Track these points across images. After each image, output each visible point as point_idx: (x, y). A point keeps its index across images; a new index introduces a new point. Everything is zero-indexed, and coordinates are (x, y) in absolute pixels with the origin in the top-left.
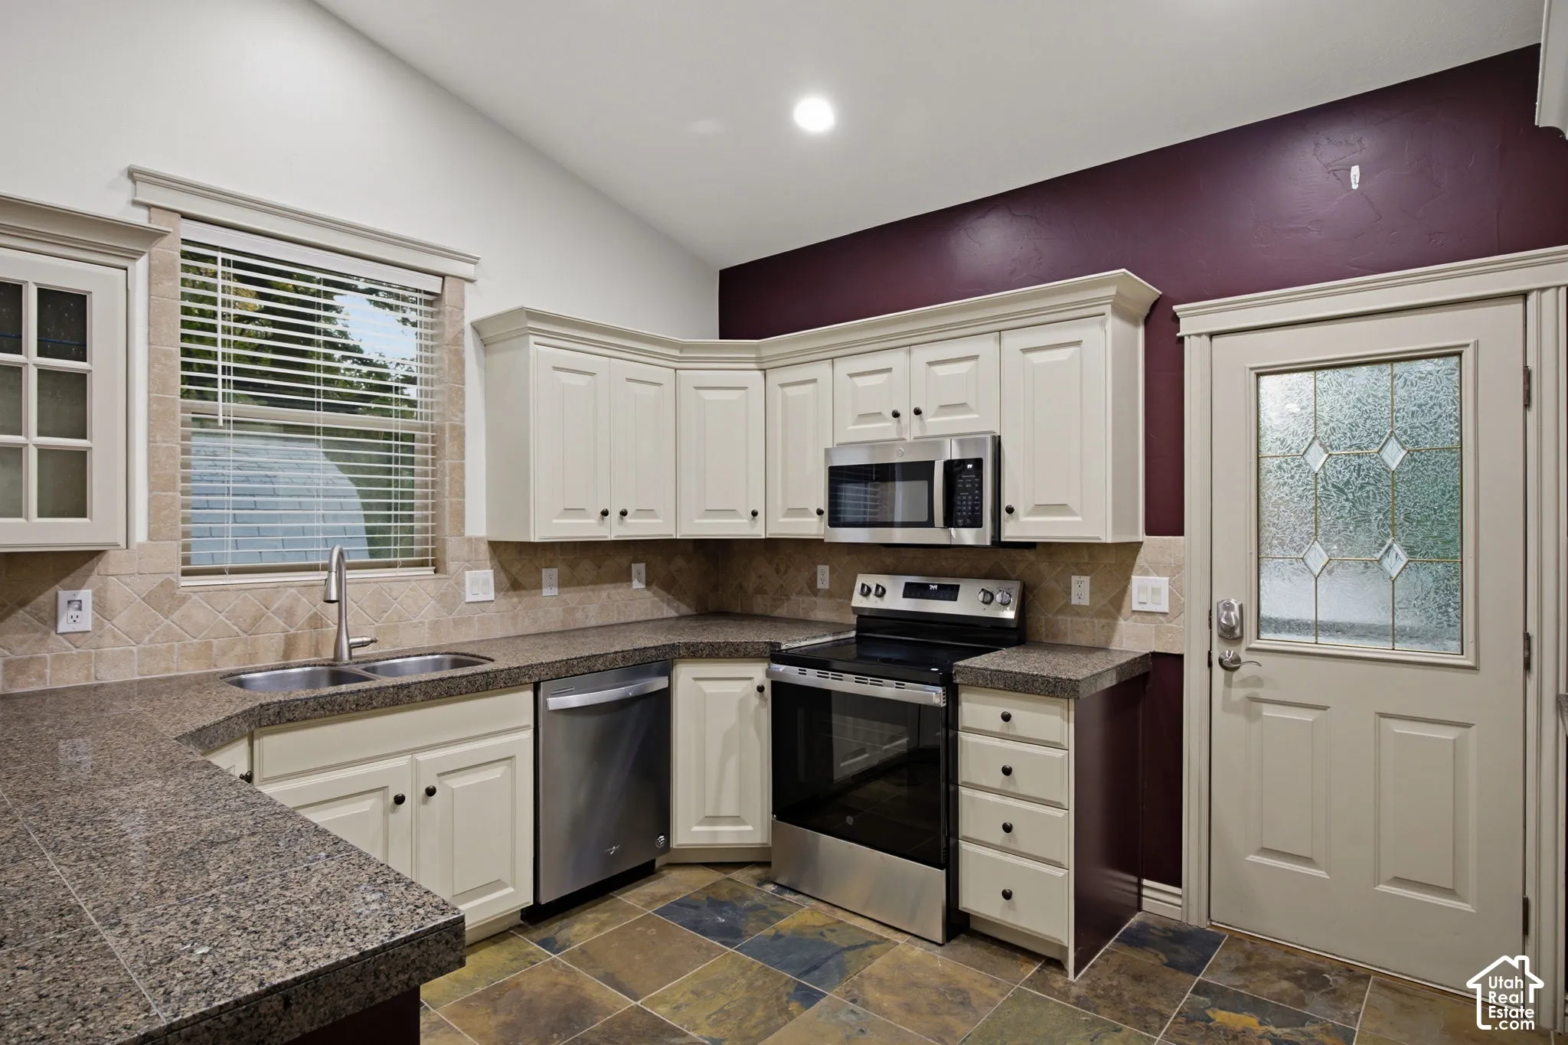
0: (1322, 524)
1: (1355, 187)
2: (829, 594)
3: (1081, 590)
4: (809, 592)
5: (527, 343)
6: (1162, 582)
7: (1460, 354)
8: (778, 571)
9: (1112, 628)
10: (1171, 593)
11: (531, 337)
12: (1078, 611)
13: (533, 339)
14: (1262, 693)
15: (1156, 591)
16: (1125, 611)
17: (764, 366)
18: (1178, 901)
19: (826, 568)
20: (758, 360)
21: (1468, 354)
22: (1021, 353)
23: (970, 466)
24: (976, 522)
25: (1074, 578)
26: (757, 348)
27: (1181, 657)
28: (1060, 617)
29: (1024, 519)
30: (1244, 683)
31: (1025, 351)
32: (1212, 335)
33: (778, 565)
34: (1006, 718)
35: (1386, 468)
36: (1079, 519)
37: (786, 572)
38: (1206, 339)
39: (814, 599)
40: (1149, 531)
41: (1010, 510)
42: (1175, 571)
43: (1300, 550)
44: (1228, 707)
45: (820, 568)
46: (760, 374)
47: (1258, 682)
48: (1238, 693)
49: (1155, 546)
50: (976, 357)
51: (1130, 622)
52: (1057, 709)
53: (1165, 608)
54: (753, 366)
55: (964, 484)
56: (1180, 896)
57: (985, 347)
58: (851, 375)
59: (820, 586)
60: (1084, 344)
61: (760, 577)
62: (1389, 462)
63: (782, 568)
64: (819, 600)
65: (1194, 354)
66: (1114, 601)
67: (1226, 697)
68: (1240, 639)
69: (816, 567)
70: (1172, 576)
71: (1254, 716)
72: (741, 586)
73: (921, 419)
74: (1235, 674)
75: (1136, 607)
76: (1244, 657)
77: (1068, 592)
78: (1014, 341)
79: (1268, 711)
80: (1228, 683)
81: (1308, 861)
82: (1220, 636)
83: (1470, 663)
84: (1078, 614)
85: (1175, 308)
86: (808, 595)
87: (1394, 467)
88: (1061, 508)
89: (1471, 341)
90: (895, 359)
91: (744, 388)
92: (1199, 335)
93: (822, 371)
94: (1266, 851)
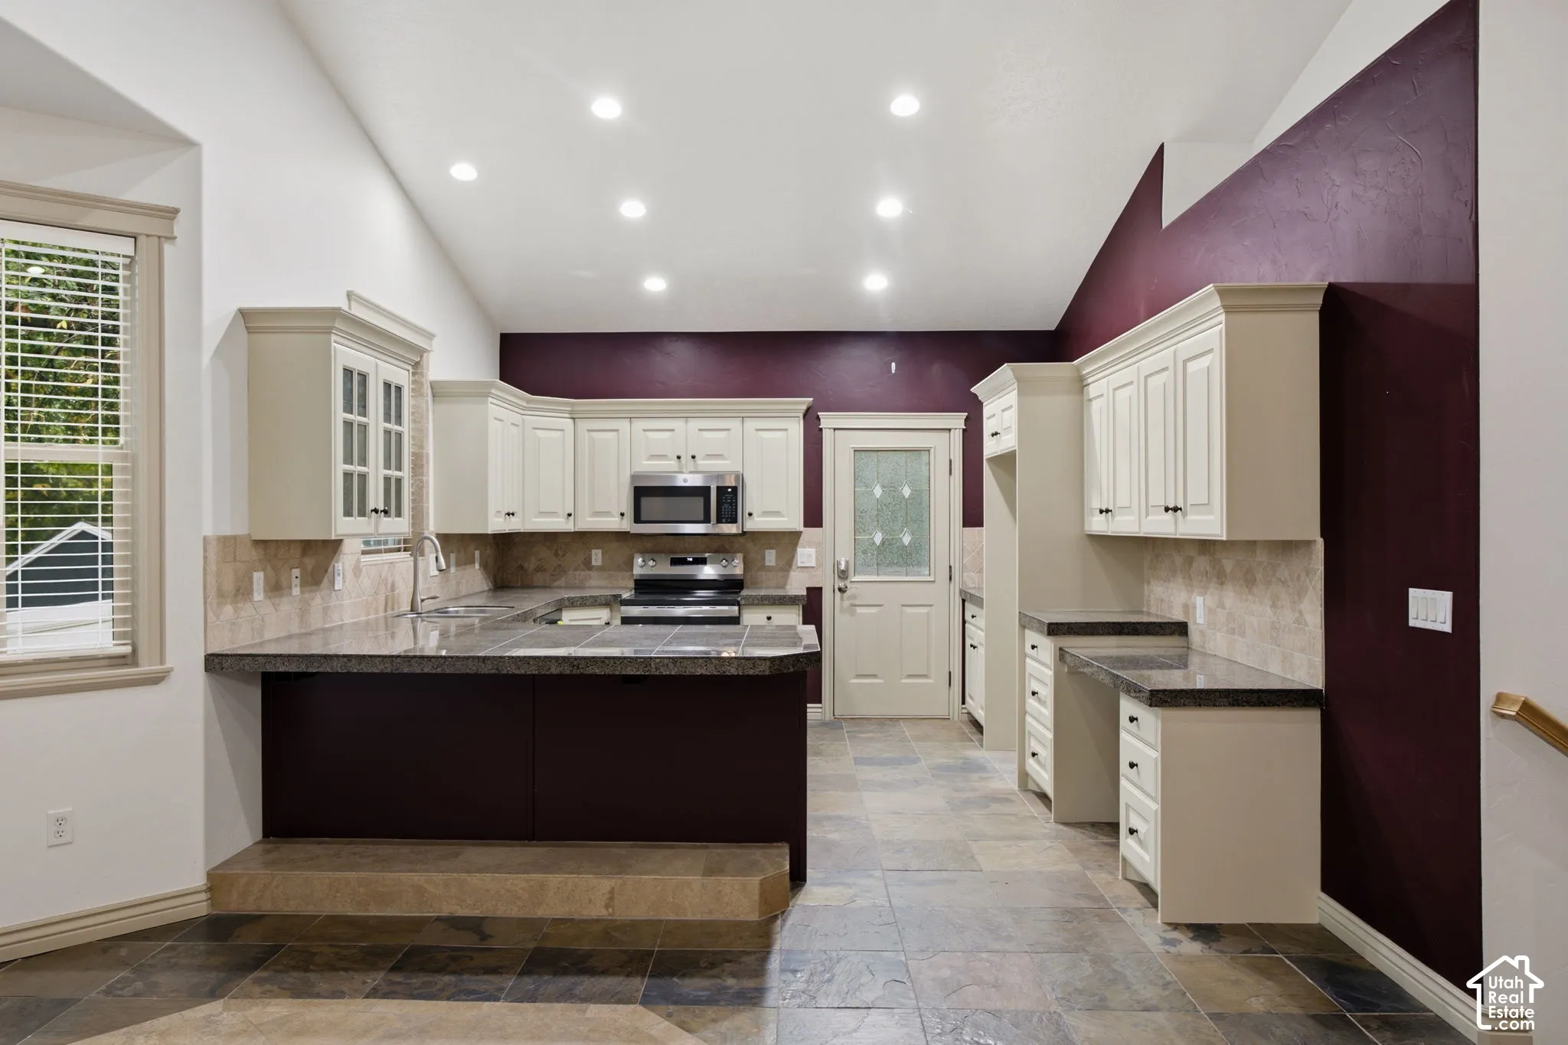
0: (880, 522)
1: (893, 372)
2: (601, 569)
3: (771, 557)
4: (584, 568)
5: (486, 403)
6: (812, 551)
7: (929, 451)
8: (556, 555)
9: (786, 577)
10: (817, 558)
11: (490, 398)
12: (769, 569)
13: (490, 399)
14: (857, 602)
15: (809, 556)
16: (794, 567)
17: (575, 416)
18: (820, 710)
19: (599, 552)
20: (571, 412)
21: (932, 451)
22: (755, 432)
23: (730, 490)
24: (734, 520)
25: (767, 552)
26: (573, 404)
27: (821, 589)
28: (759, 573)
29: (756, 519)
30: (849, 598)
31: (757, 430)
32: (835, 429)
33: (557, 550)
34: (769, 618)
35: (904, 497)
36: (785, 519)
37: (563, 556)
38: (832, 430)
39: (589, 573)
40: (806, 525)
41: (750, 514)
42: (818, 545)
43: (871, 535)
44: (842, 610)
45: (594, 552)
46: (571, 421)
47: (854, 597)
48: (846, 603)
49: (810, 533)
50: (729, 430)
51: (796, 573)
52: (794, 611)
53: (813, 564)
54: (567, 415)
55: (726, 499)
56: (821, 708)
57: (734, 424)
58: (645, 430)
59: (594, 563)
60: (789, 430)
61: (540, 560)
62: (905, 494)
63: (560, 553)
64: (594, 574)
65: (827, 437)
66: (787, 563)
67: (841, 605)
68: (847, 578)
69: (591, 551)
70: (817, 548)
71: (853, 614)
72: (521, 567)
73: (695, 461)
74: (845, 594)
75: (799, 564)
76: (849, 585)
77: (764, 559)
78: (751, 425)
79: (860, 610)
80: (842, 599)
81: (874, 676)
82: (839, 576)
83: (933, 579)
84: (769, 571)
85: (819, 413)
86: (584, 570)
87: (906, 497)
88: (777, 513)
89: (933, 446)
90: (678, 425)
91: (563, 430)
92: (829, 428)
93: (623, 425)
94: (859, 676)
